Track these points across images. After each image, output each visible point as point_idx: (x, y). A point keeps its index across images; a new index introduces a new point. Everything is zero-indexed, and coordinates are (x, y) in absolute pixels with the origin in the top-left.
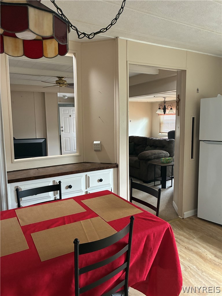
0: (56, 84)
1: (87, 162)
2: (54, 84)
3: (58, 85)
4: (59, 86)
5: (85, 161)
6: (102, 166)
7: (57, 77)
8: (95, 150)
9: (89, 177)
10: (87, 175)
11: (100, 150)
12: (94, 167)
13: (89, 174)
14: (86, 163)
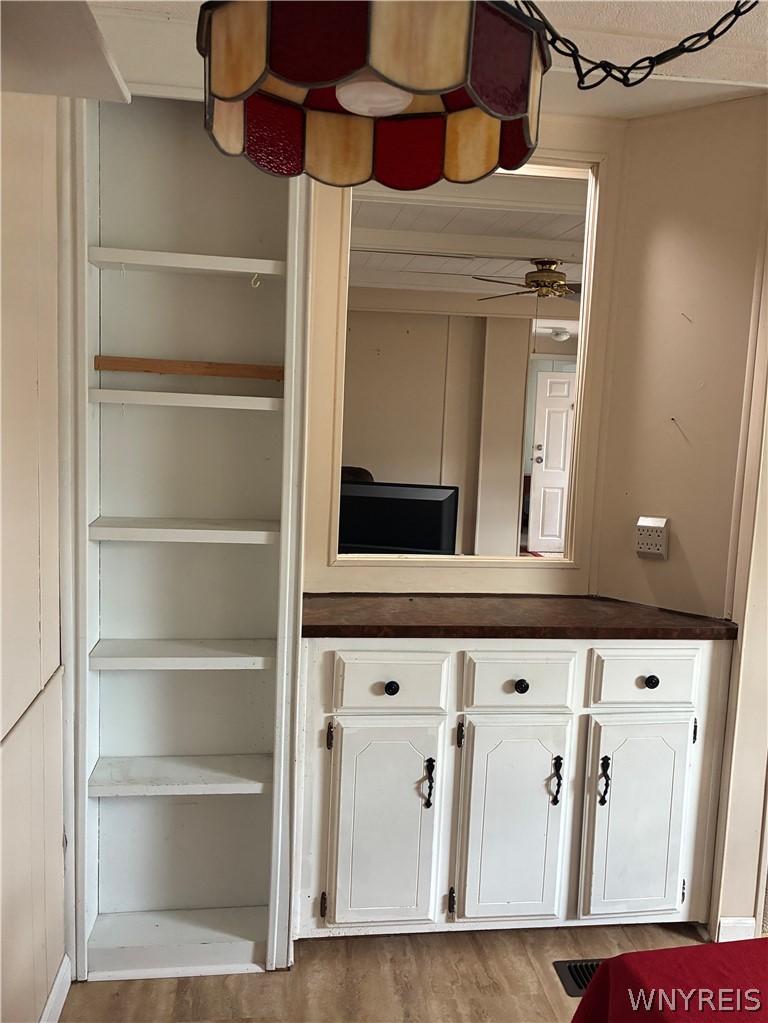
0: (528, 285)
1: (601, 595)
2: (519, 285)
3: (533, 292)
4: (536, 294)
5: (593, 593)
6: (665, 622)
7: (532, 260)
8: (641, 555)
9: (601, 662)
10: (596, 651)
11: (661, 555)
12: (628, 623)
13: (605, 647)
14: (598, 602)
